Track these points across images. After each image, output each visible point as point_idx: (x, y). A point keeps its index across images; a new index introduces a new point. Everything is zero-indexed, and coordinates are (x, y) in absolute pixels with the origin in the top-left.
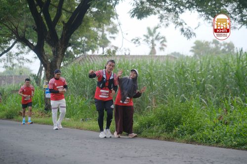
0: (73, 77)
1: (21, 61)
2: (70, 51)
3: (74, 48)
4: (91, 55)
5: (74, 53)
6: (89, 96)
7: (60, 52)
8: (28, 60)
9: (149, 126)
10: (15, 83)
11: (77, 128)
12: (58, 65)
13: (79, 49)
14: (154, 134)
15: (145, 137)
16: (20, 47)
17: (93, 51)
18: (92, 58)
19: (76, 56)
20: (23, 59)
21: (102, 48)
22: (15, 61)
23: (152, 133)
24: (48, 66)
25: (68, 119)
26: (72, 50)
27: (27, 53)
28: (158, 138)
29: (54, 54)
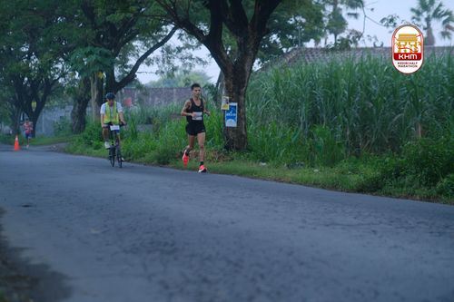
0: (276, 90)
1: (188, 61)
2: (275, 41)
3: (282, 36)
4: (312, 49)
5: (281, 46)
6: (304, 123)
7: (250, 45)
8: (200, 60)
9: (397, 175)
10: (178, 100)
11: (275, 180)
12: (247, 68)
13: (291, 37)
14: (405, 189)
15: (389, 195)
16: (184, 37)
17: (317, 41)
18: (314, 53)
19: (284, 50)
20: (191, 58)
21: (333, 36)
22: (177, 62)
23: (402, 187)
24: (230, 70)
25: (264, 164)
26: (278, 40)
27: (197, 47)
28: (410, 196)
29: (240, 49)
